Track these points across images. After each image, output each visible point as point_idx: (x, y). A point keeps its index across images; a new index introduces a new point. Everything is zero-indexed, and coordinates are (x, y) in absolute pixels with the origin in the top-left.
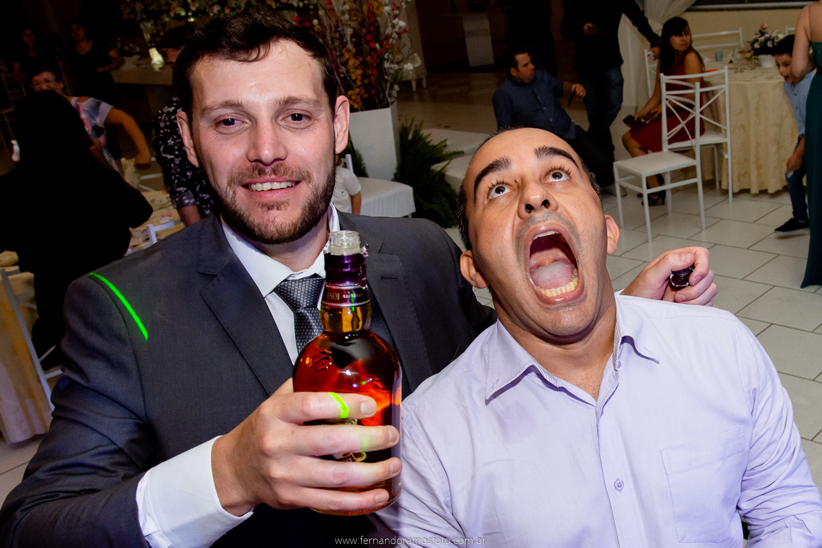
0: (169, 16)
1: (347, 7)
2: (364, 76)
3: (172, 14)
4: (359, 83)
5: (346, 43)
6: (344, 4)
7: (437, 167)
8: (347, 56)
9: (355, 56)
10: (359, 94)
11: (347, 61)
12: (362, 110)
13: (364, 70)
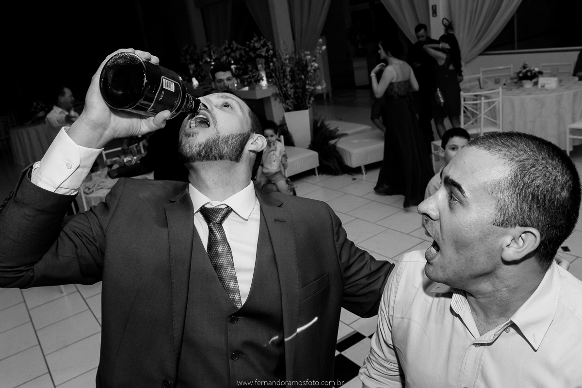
0: (202, 61)
1: (288, 56)
2: (295, 93)
3: (204, 61)
4: (292, 96)
5: (287, 75)
6: (287, 54)
7: (332, 142)
8: (286, 82)
9: (291, 82)
10: (292, 102)
11: (287, 85)
12: (293, 111)
13: (295, 89)
